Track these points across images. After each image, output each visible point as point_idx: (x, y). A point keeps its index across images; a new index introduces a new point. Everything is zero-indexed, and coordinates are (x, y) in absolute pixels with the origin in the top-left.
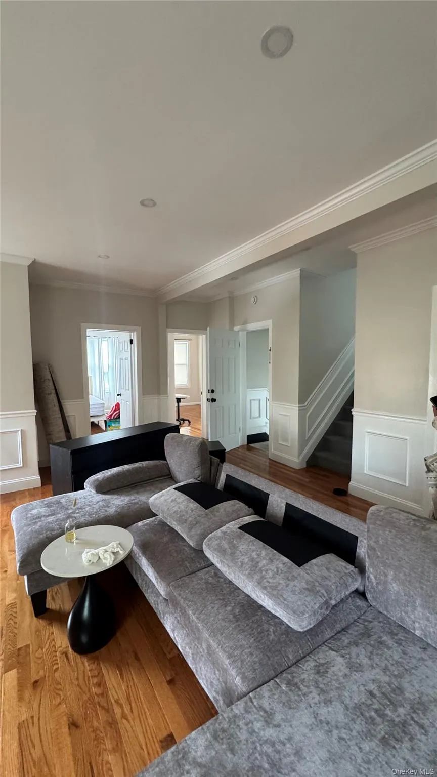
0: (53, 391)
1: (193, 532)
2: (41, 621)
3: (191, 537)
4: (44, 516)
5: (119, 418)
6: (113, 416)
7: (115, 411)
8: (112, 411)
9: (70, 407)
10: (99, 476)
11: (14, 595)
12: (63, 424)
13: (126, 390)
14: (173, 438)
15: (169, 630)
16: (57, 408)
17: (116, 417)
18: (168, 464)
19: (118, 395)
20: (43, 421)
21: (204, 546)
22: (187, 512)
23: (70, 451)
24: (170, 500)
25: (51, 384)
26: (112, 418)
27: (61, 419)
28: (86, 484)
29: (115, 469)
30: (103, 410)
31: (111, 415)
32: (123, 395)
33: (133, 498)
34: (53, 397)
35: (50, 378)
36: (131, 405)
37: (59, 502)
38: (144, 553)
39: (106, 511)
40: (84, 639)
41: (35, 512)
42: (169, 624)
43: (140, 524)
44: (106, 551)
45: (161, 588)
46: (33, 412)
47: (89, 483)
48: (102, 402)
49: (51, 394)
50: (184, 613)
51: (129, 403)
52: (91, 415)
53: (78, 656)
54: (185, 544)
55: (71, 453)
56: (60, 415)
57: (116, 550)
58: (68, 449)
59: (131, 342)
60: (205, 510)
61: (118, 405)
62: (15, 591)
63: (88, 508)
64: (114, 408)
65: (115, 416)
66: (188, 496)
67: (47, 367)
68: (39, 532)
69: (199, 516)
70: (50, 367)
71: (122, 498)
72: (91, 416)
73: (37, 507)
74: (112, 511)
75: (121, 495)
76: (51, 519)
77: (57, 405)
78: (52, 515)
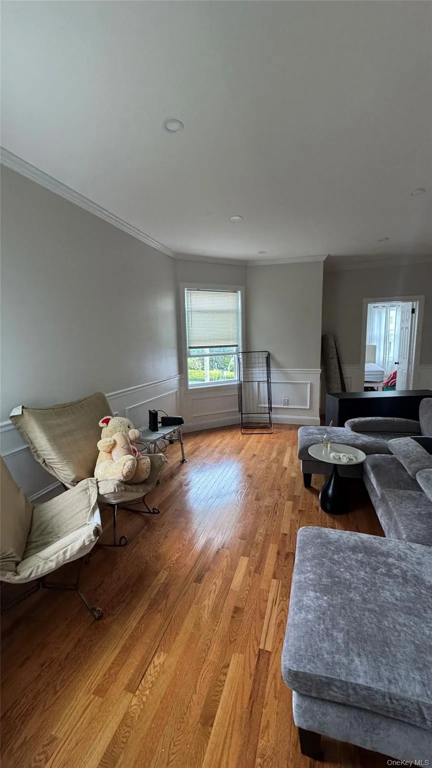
0: (336, 357)
1: (413, 465)
2: (307, 490)
3: (409, 468)
4: (316, 434)
5: (395, 386)
6: (390, 383)
7: (392, 379)
8: (390, 378)
9: (348, 371)
10: (356, 420)
11: (296, 474)
12: (341, 384)
13: (404, 359)
14: (427, 402)
15: (379, 516)
16: (337, 370)
17: (393, 384)
18: (419, 424)
19: (396, 363)
20: (326, 379)
21: (417, 475)
22: (413, 452)
23: (338, 399)
24: (403, 443)
25: (334, 350)
26: (389, 385)
27: (340, 379)
28: (346, 424)
29: (370, 418)
30: (383, 378)
31: (388, 382)
32: (401, 363)
33: (378, 439)
34: (335, 361)
35: (334, 346)
36: (406, 374)
37: (326, 430)
38: (373, 470)
39: (354, 441)
40: (328, 506)
41: (311, 431)
42: (379, 513)
43: (376, 455)
44: (344, 456)
45: (378, 491)
46: (320, 371)
47: (347, 424)
48: (382, 369)
49: (333, 358)
50: (387, 505)
51: (405, 372)
52: (366, 380)
53: (324, 512)
54: (406, 474)
55: (339, 400)
56: (339, 376)
57: (351, 458)
58: (338, 398)
59: (413, 311)
60: (429, 454)
61: (395, 373)
62: (297, 473)
63: (343, 437)
64: (392, 376)
65: (391, 384)
66: (419, 443)
67: (333, 337)
68: (311, 440)
69: (422, 457)
70: (335, 337)
71: (370, 438)
72: (366, 382)
73: (312, 430)
74: (359, 442)
75: (370, 436)
76: (319, 436)
77: (337, 367)
78: (320, 434)
